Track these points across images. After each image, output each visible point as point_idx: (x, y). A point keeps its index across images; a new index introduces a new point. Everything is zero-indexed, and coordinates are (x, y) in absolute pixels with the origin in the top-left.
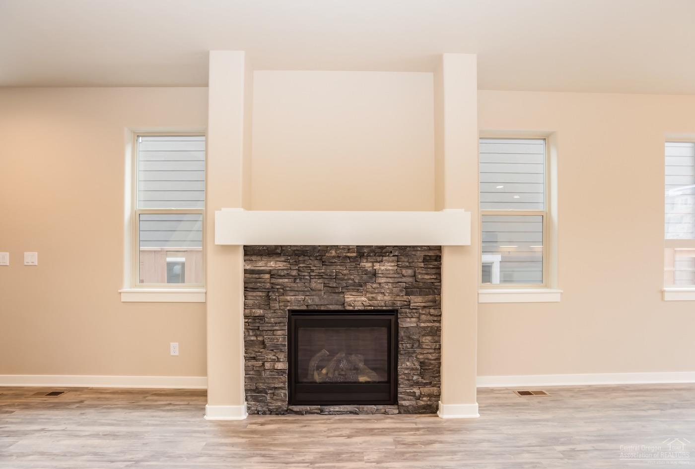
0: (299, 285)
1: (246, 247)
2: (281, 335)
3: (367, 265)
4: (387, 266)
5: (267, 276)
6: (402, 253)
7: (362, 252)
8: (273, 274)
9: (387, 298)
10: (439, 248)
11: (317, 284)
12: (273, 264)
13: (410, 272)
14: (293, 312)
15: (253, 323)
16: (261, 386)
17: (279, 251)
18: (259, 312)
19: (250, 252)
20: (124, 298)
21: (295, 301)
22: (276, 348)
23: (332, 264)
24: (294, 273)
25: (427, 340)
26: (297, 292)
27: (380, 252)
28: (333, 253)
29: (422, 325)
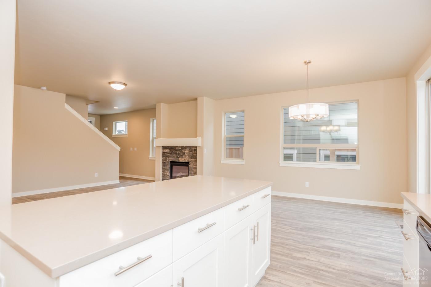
0: (171, 155)
1: (162, 147)
2: (168, 167)
3: (183, 151)
4: (187, 151)
5: (166, 153)
6: (190, 148)
7: (183, 148)
8: (167, 153)
9: (187, 159)
10: (196, 147)
11: (174, 155)
12: (167, 151)
13: (191, 153)
14: (171, 162)
15: (164, 163)
16: (165, 178)
17: (168, 148)
18: (164, 161)
19: (164, 148)
20: (150, 159)
21: (171, 159)
22: (167, 170)
23: (177, 151)
24: (171, 153)
25: (195, 170)
26: (171, 157)
27: (186, 148)
28: (177, 148)
29: (194, 166)
